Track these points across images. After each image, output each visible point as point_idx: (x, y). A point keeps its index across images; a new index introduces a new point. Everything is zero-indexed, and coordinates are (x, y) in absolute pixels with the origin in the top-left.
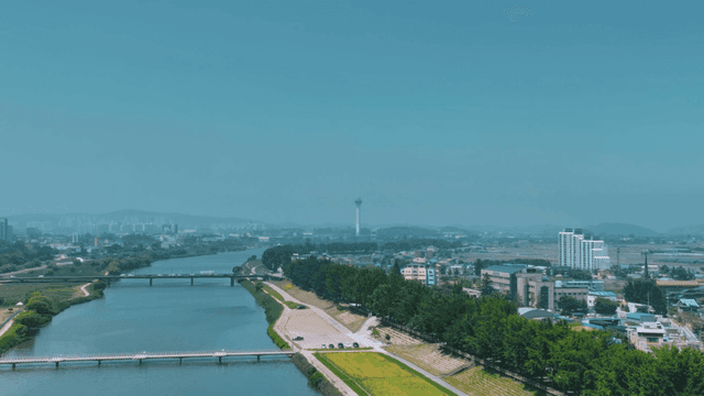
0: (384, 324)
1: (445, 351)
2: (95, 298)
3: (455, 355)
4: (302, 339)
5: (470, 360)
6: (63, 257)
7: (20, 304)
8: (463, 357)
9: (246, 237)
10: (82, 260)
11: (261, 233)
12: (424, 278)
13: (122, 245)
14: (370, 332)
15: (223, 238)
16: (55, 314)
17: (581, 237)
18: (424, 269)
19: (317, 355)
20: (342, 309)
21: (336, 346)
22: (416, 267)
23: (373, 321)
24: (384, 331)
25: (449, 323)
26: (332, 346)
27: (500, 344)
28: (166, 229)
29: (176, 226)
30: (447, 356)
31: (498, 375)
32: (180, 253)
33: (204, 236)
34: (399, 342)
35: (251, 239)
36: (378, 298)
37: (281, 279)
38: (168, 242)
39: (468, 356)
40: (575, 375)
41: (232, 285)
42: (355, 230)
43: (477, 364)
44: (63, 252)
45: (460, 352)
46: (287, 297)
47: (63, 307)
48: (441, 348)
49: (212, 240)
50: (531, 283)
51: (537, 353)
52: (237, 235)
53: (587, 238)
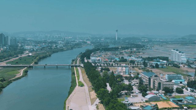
6: (27, 52)
12: (125, 71)
14: (95, 107)
15: (77, 42)
17: (178, 52)
18: (125, 68)
22: (122, 67)
37: (83, 68)
41: (69, 68)
42: (116, 38)
44: (28, 50)
46: (81, 78)
50: (155, 81)
52: (82, 41)
53: (180, 52)
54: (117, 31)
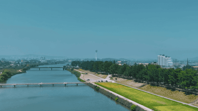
0: (114, 76)
1: (136, 81)
2: (24, 72)
3: (140, 82)
4: (89, 80)
5: (145, 83)
6: (13, 64)
7: (1, 73)
8: (142, 82)
9: (65, 60)
10: (18, 65)
11: (69, 60)
13: (30, 62)
14: (110, 78)
15: (58, 61)
16: (12, 76)
17: (164, 57)
19: (95, 83)
20: (99, 74)
21: (100, 81)
23: (110, 75)
24: (114, 78)
25: (138, 72)
26: (99, 81)
27: (157, 76)
28: (42, 58)
29: (45, 57)
30: (137, 83)
31: (156, 86)
32: (47, 64)
33: (53, 60)
34: (119, 80)
35: (66, 61)
36: (112, 68)
37: (78, 68)
38: (42, 61)
39: (145, 82)
40: (188, 82)
41: (63, 70)
42: (95, 59)
43: (148, 84)
44: (12, 63)
45: (141, 81)
46: (81, 72)
47: (14, 74)
48: (134, 81)
49: (55, 61)
51: (172, 77)
52: (62, 60)
53: (166, 57)
54: (96, 51)
